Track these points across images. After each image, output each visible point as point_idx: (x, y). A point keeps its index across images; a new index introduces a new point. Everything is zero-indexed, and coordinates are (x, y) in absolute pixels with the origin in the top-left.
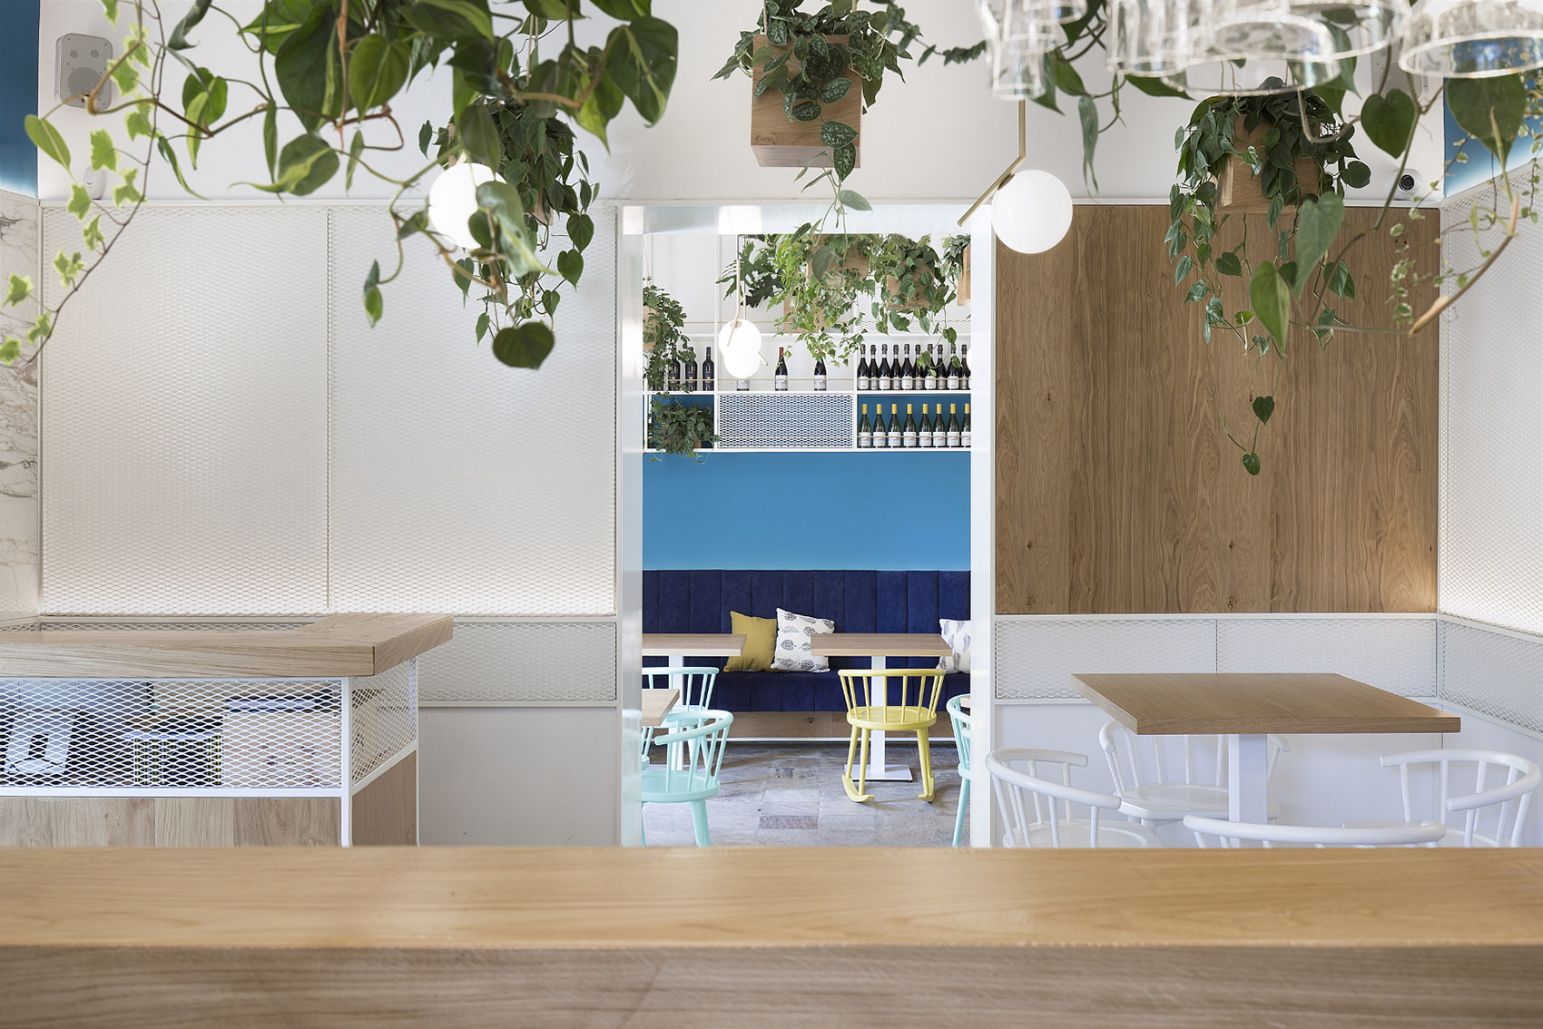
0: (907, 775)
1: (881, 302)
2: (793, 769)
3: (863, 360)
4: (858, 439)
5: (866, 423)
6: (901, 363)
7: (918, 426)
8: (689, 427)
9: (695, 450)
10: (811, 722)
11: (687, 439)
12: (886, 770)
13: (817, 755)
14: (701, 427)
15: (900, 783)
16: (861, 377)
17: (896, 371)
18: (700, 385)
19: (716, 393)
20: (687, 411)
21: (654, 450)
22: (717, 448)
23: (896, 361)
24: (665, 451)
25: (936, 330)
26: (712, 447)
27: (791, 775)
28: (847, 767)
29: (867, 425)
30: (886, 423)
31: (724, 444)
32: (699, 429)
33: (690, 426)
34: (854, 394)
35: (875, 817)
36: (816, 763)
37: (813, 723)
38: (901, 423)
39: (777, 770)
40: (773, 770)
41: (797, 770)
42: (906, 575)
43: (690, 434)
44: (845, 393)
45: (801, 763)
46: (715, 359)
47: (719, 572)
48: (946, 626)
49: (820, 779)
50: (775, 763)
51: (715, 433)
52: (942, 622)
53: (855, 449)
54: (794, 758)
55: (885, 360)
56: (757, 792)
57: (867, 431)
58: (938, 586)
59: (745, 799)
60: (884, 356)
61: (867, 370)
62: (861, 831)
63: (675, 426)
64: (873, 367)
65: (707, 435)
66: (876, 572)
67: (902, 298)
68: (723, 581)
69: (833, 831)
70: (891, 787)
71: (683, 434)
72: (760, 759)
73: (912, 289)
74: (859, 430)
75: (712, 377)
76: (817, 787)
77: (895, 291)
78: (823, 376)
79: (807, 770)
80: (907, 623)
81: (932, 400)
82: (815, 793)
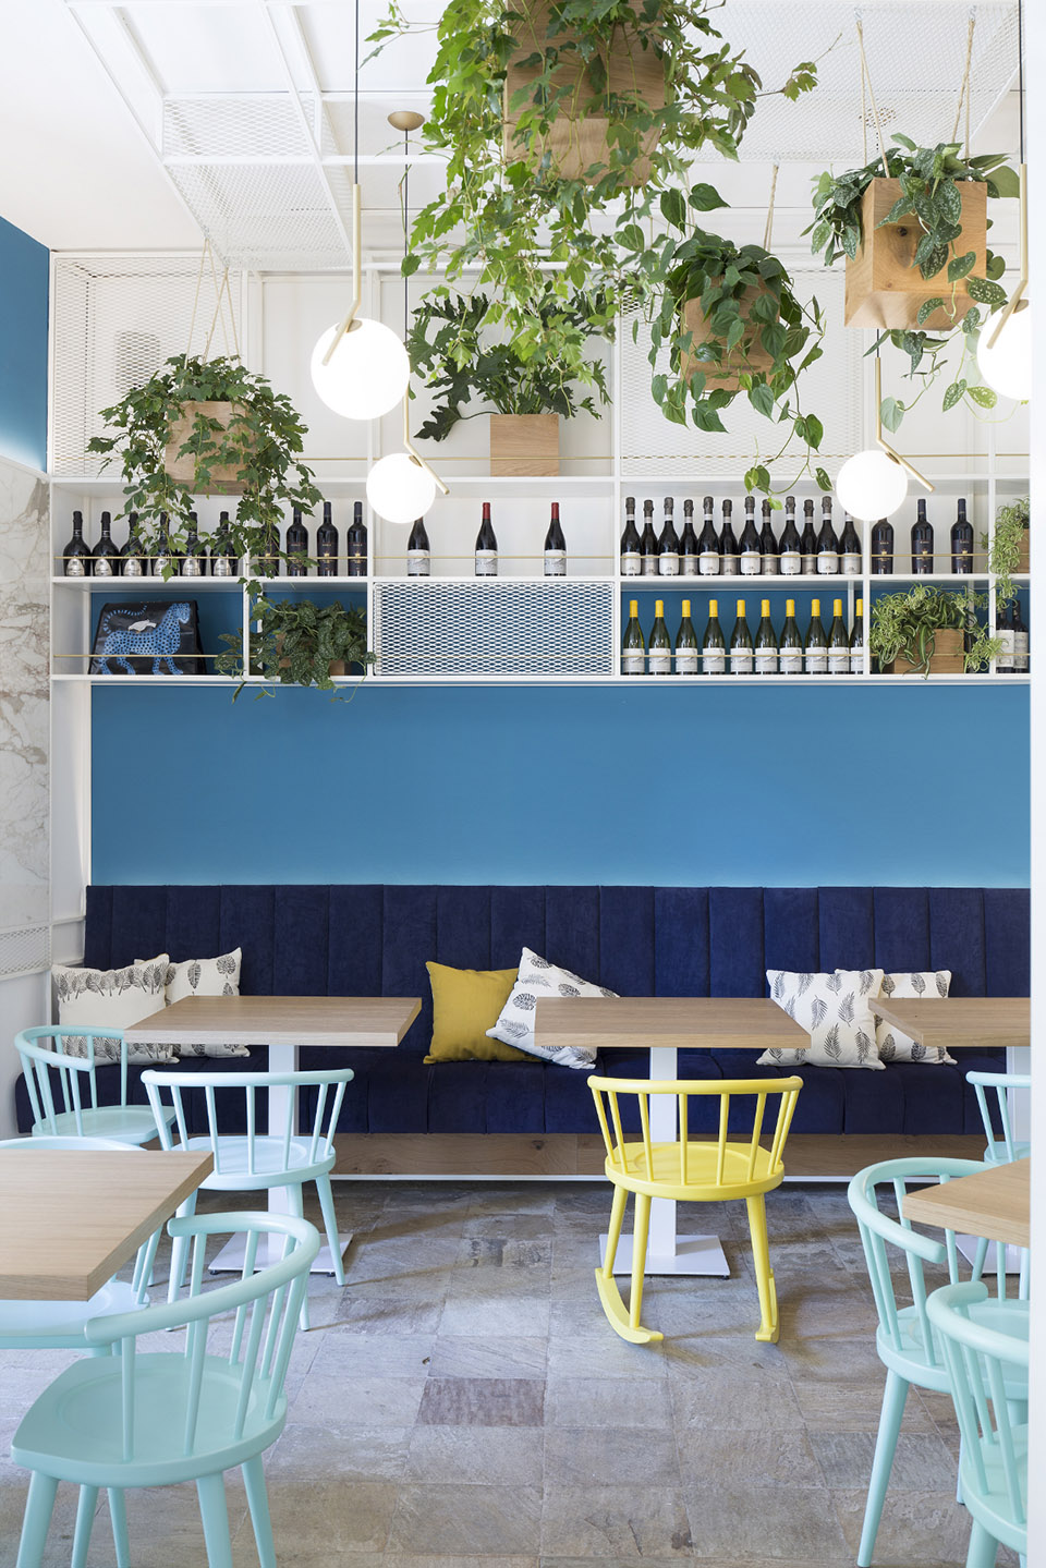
0: (716, 1263)
1: (668, 371)
2: (504, 1242)
3: (631, 524)
4: (623, 661)
5: (634, 632)
6: (698, 531)
7: (728, 640)
8: (321, 637)
9: (334, 678)
10: (539, 1148)
11: (317, 657)
12: (681, 1249)
13: (549, 1209)
14: (343, 637)
15: (707, 1281)
16: (628, 554)
17: (688, 544)
18: (343, 564)
19: (371, 581)
20: (319, 611)
21: (261, 678)
22: (373, 676)
23: (689, 528)
24: (278, 679)
25: (785, 415)
26: (362, 672)
27: (498, 1259)
28: (608, 1241)
29: (638, 637)
30: (671, 633)
31: (385, 670)
32: (340, 641)
33: (323, 635)
34: (616, 583)
35: (667, 1386)
36: (547, 1227)
37: (543, 1150)
38: (699, 633)
39: (475, 1244)
40: (466, 1245)
41: (510, 1247)
42: (707, 895)
43: (322, 649)
44: (599, 579)
45: (522, 1228)
46: (368, 523)
47: (381, 888)
48: (779, 983)
49: (555, 1271)
50: (472, 1226)
51: (370, 649)
52: (772, 975)
53: (615, 676)
54: (507, 1215)
55: (669, 525)
56: (428, 1306)
57: (638, 647)
58: (763, 912)
59: (402, 1326)
60: (668, 518)
61: (639, 542)
62: (637, 1434)
63: (296, 637)
64: (649, 538)
65: (353, 653)
66: (653, 889)
67: (717, 351)
68: (386, 905)
69: (576, 1431)
70: (690, 1291)
71: (313, 650)
72: (447, 1218)
73: (738, 328)
74: (625, 644)
75: (364, 553)
76: (547, 1292)
77: (700, 337)
78: (560, 551)
79: (528, 1244)
80: (709, 975)
81: (754, 594)
82: (541, 1307)
